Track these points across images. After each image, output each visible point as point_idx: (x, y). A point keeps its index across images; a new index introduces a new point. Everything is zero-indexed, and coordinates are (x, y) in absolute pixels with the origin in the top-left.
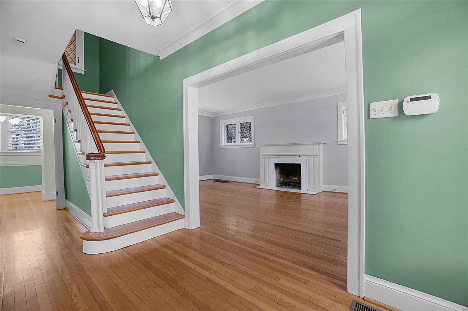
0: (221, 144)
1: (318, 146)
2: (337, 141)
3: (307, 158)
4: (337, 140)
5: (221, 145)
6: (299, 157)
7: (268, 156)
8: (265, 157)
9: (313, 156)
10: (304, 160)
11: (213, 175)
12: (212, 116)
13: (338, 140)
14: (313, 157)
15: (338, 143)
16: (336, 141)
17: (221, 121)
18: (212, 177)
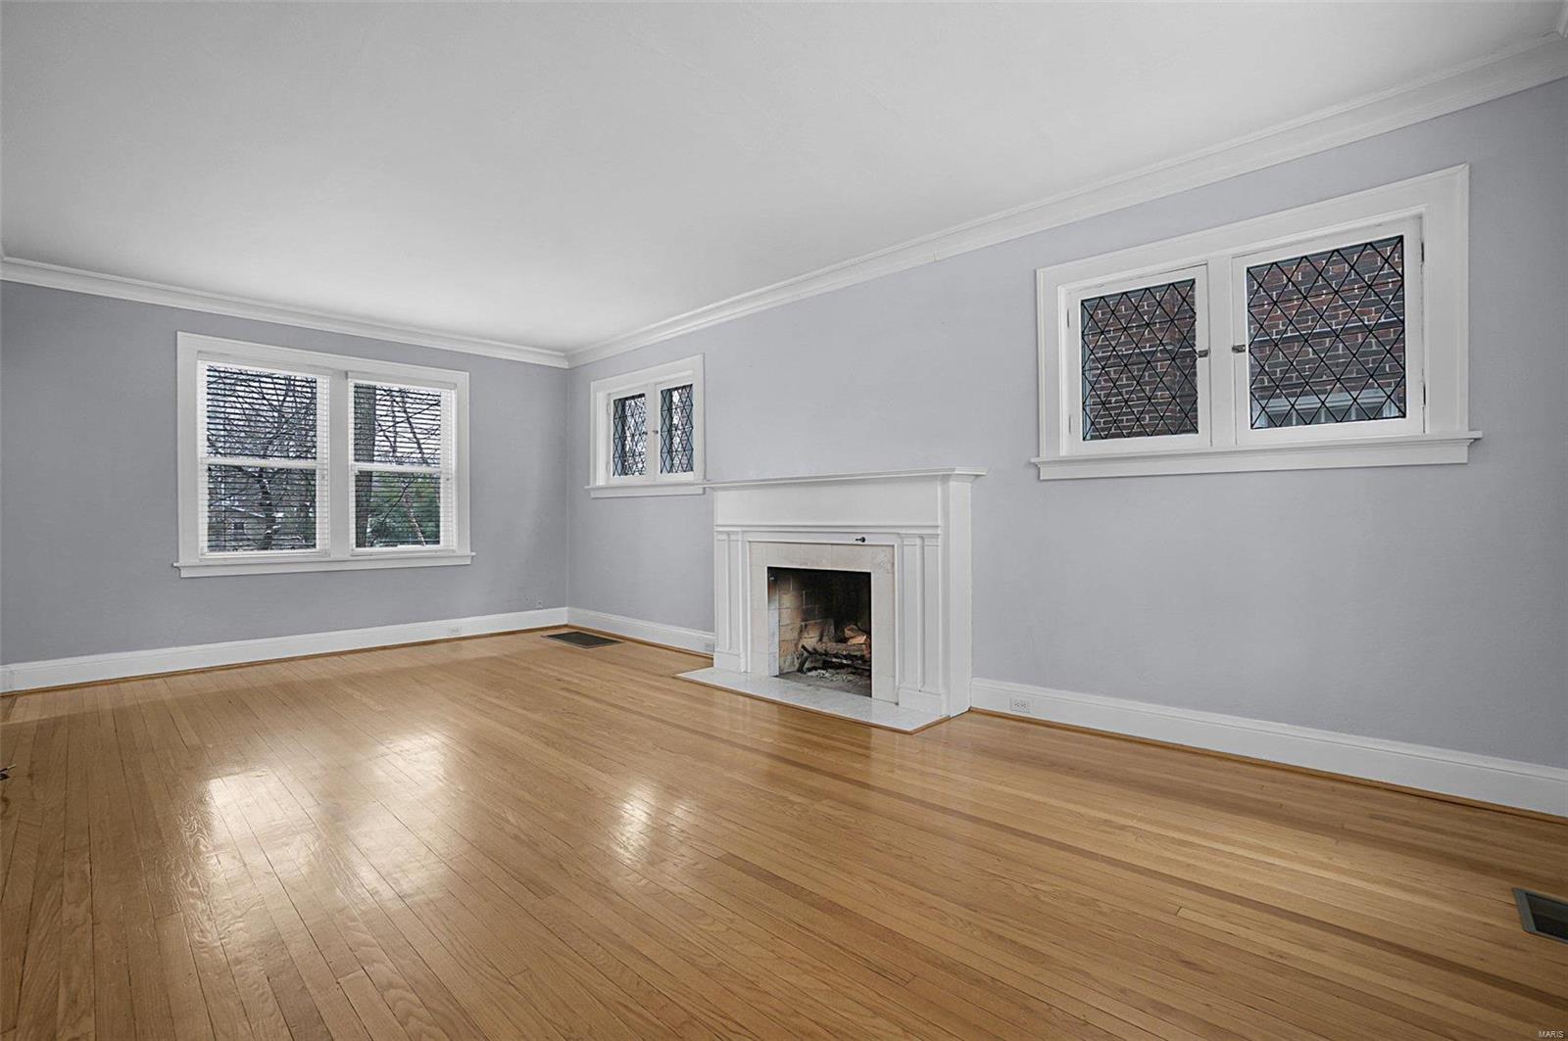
0: (591, 482)
1: (939, 489)
2: (1035, 465)
3: (893, 546)
4: (1033, 460)
5: (592, 485)
6: (863, 540)
7: (744, 532)
8: (733, 537)
9: (922, 537)
10: (882, 556)
11: (566, 608)
12: (565, 365)
13: (1038, 456)
14: (918, 541)
15: (1039, 472)
16: (1030, 463)
17: (592, 384)
18: (560, 616)
